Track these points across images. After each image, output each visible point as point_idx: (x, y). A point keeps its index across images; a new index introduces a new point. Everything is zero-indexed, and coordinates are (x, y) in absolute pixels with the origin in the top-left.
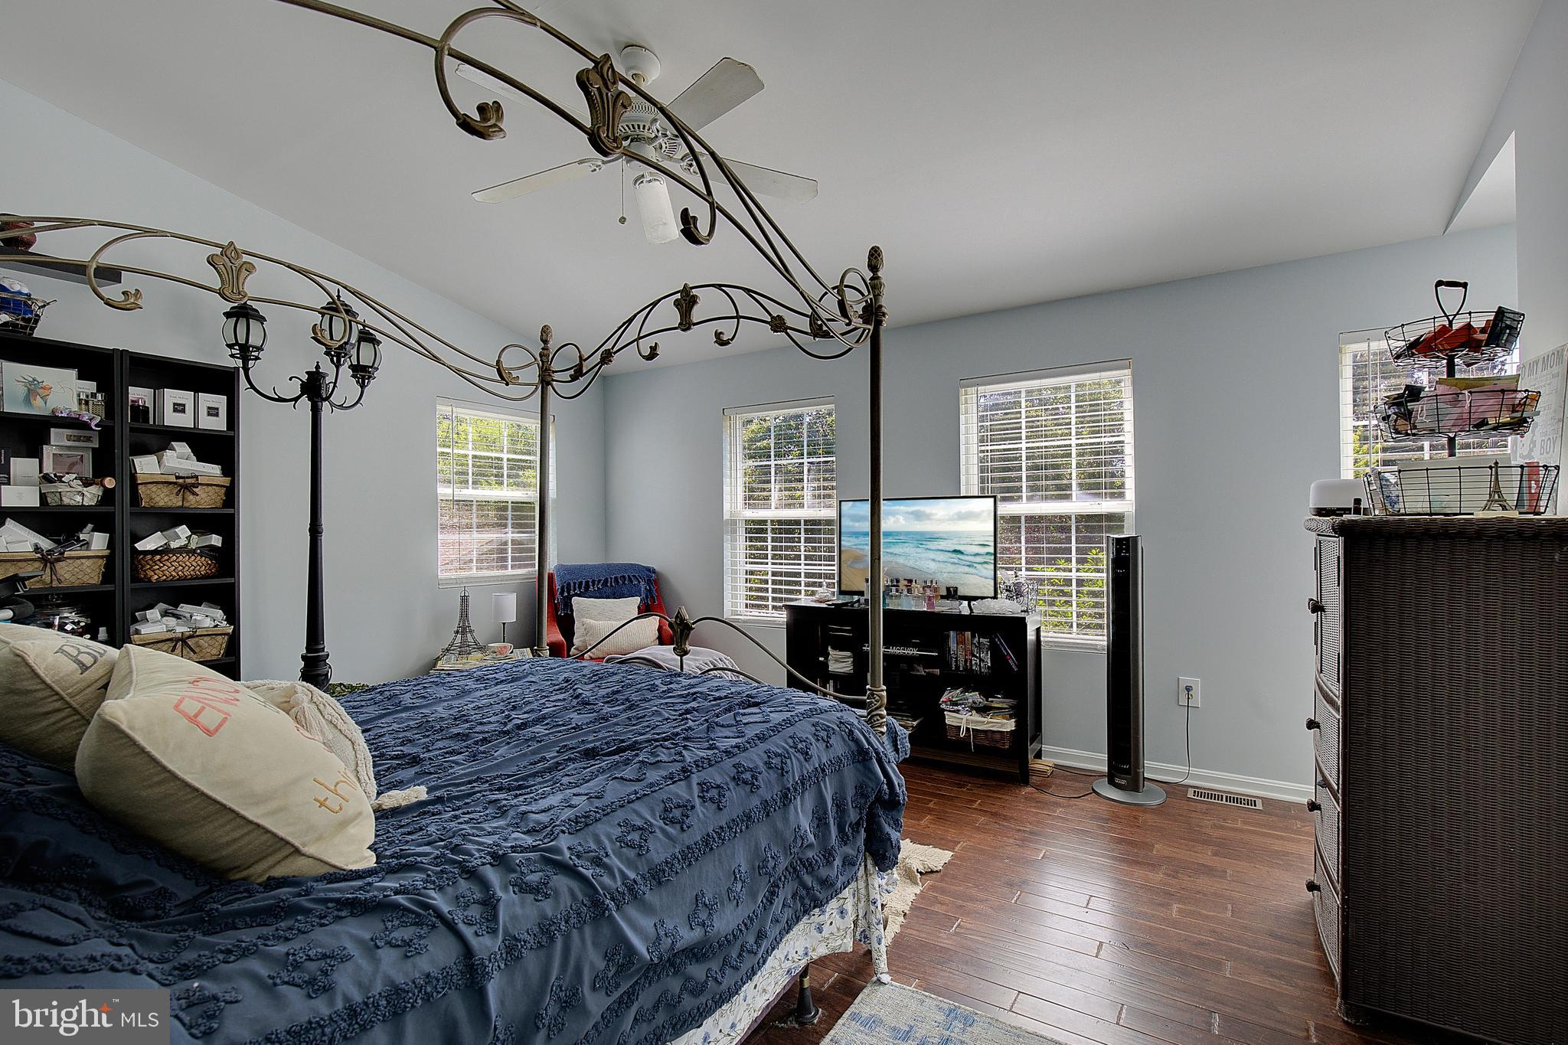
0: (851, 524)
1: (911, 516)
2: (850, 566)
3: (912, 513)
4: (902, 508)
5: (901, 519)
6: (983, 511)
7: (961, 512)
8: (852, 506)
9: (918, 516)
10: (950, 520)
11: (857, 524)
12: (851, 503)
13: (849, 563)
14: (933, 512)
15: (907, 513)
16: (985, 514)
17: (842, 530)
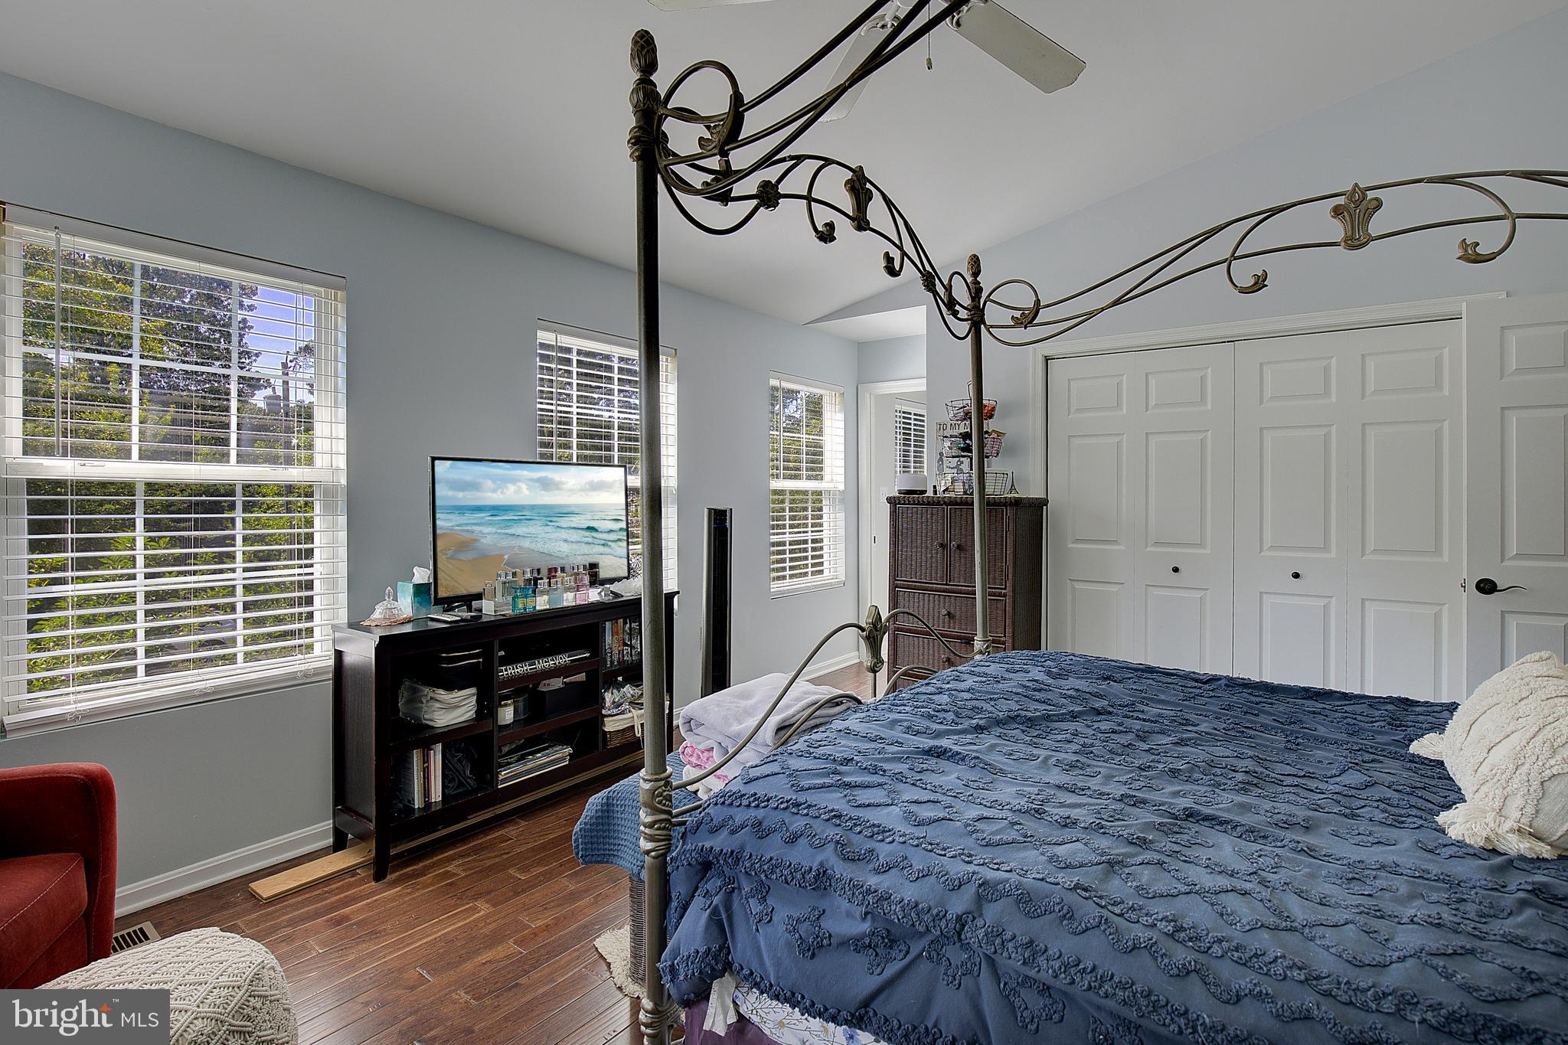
0: (450, 493)
1: (538, 484)
2: (451, 558)
3: (538, 480)
4: (525, 473)
5: (524, 487)
6: (615, 481)
7: (593, 481)
8: (451, 467)
9: (546, 485)
10: (581, 490)
11: (461, 495)
12: (450, 462)
13: (450, 553)
14: (563, 479)
15: (532, 480)
16: (617, 485)
17: (438, 503)
